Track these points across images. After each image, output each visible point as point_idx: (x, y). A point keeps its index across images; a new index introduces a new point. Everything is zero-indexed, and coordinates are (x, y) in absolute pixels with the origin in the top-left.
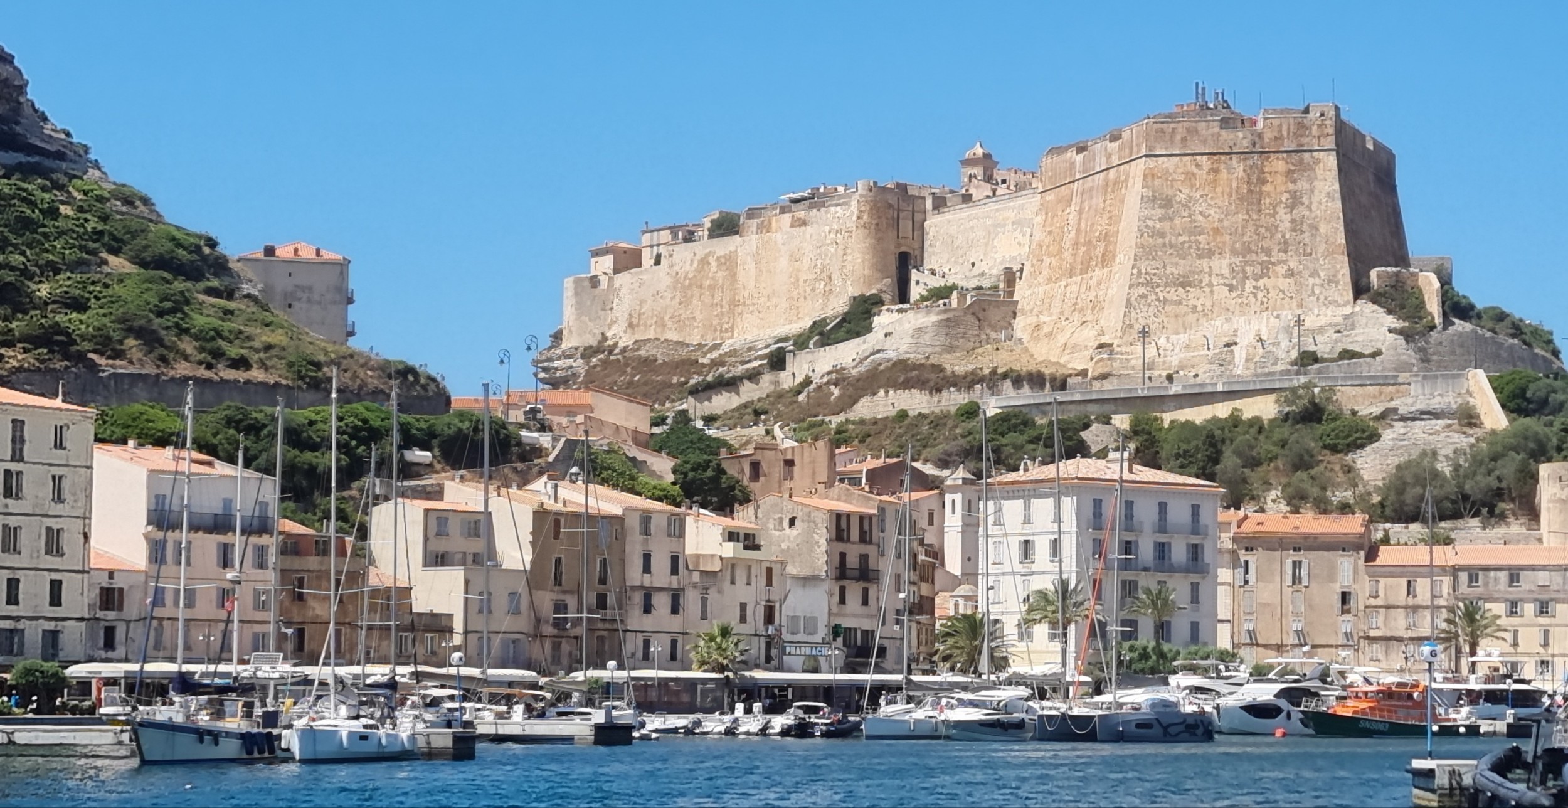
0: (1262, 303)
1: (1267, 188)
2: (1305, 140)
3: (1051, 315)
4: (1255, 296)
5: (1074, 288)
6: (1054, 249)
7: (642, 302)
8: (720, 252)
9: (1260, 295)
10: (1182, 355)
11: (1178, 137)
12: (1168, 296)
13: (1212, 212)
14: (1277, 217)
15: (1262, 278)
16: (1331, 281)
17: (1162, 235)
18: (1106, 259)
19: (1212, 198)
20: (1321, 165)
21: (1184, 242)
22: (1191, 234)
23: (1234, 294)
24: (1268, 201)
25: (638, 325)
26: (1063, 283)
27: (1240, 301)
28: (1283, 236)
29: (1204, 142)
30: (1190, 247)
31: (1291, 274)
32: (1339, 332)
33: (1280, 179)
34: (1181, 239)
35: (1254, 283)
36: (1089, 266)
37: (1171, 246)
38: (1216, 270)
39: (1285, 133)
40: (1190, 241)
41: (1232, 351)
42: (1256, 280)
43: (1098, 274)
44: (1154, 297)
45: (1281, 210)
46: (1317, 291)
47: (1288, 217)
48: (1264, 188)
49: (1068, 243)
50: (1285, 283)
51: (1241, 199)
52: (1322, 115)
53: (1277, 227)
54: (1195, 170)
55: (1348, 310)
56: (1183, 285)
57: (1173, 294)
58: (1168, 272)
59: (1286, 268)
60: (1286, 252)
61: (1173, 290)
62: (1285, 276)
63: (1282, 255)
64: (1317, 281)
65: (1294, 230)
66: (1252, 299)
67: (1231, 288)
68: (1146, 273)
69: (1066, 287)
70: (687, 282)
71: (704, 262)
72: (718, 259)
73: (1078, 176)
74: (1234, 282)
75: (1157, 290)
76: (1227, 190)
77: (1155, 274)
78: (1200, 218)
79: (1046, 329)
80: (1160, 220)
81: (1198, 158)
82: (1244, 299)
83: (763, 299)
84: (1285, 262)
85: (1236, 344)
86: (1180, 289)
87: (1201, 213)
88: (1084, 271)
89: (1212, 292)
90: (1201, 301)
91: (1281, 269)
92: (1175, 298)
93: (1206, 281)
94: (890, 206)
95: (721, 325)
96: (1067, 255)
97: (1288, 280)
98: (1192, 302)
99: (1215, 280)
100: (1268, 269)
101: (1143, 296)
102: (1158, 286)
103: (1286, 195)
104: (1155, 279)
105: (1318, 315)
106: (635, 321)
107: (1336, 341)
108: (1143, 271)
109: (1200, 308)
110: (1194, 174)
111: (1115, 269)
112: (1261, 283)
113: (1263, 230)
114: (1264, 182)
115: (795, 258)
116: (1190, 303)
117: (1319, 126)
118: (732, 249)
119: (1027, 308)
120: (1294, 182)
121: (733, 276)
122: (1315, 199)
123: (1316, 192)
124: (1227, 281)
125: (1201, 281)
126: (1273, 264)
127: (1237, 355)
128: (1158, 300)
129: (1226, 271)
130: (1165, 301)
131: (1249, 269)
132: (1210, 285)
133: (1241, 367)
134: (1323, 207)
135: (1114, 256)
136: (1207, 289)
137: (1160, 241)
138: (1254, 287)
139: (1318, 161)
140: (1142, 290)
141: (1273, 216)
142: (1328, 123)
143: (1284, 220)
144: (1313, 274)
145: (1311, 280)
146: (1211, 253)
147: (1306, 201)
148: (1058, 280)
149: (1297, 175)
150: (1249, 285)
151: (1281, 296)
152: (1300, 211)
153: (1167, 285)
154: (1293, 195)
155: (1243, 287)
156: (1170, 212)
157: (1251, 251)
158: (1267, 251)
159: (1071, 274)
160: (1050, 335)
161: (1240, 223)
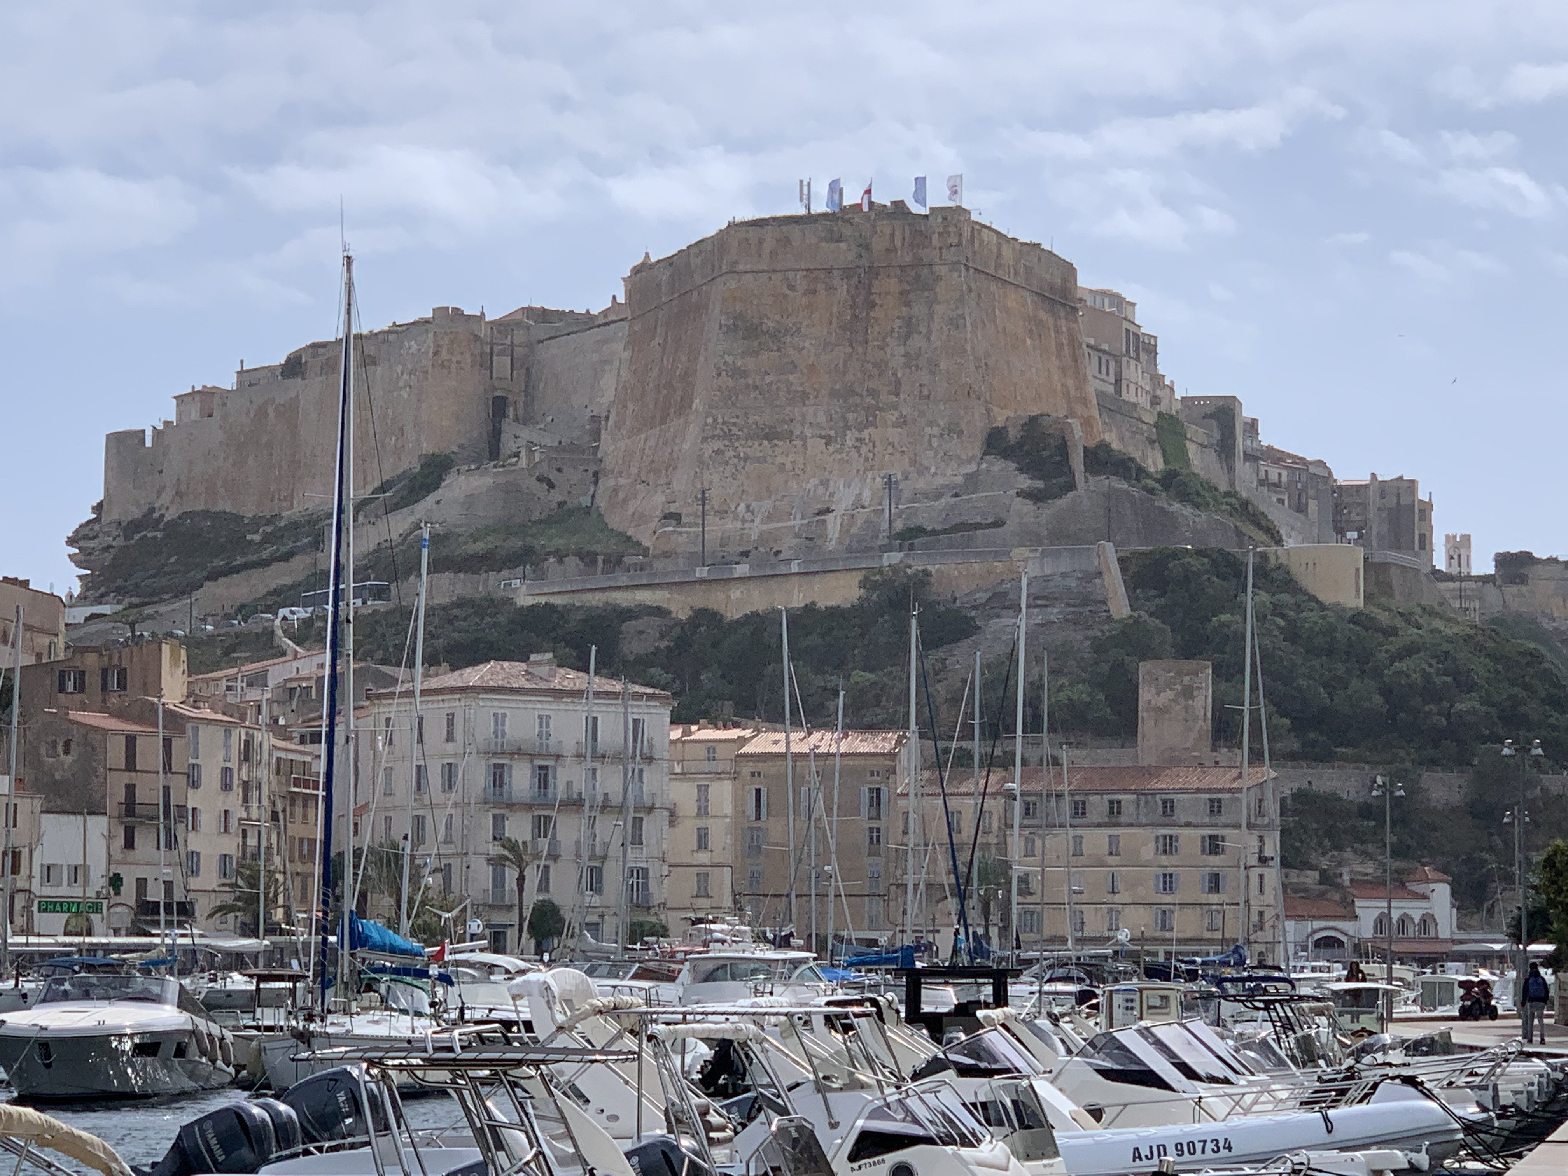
0: (867, 459)
1: (876, 313)
2: (924, 253)
3: (629, 477)
4: (858, 450)
6: (637, 392)
8: (279, 400)
9: (864, 450)
10: (765, 527)
11: (767, 250)
12: (751, 452)
13: (807, 344)
14: (888, 350)
15: (867, 427)
17: (745, 374)
18: (684, 405)
19: (807, 326)
20: (943, 283)
21: (772, 383)
22: (780, 372)
23: (831, 449)
24: (876, 329)
25: (187, 493)
26: (643, 436)
27: (838, 456)
28: (894, 374)
29: (799, 256)
30: (779, 389)
31: (903, 422)
32: (956, 495)
33: (891, 301)
34: (768, 379)
35: (857, 435)
36: (667, 414)
37: (756, 388)
38: (810, 418)
39: (898, 243)
41: (824, 521)
42: (860, 431)
43: (675, 424)
44: (731, 453)
45: (893, 342)
46: (935, 443)
47: (901, 350)
48: (872, 314)
49: (650, 384)
50: (893, 434)
51: (844, 328)
52: (945, 219)
53: (887, 363)
54: (789, 292)
55: (972, 468)
56: (769, 437)
57: (755, 449)
58: (750, 421)
59: (896, 414)
60: (897, 394)
61: (756, 444)
62: (897, 425)
63: (893, 398)
64: (936, 431)
65: (908, 366)
66: (854, 454)
67: (828, 442)
68: (723, 423)
69: (646, 440)
70: (242, 438)
71: (262, 412)
72: (278, 407)
74: (832, 433)
75: (736, 444)
76: (827, 316)
77: (734, 424)
78: (791, 351)
79: (621, 495)
80: (743, 355)
81: (791, 275)
82: (844, 455)
84: (895, 406)
85: (828, 511)
86: (766, 443)
87: (793, 345)
88: (663, 421)
89: (805, 446)
90: (790, 459)
91: (892, 417)
92: (759, 454)
93: (797, 432)
94: (477, 339)
95: (279, 491)
96: (649, 401)
97: (899, 430)
98: (780, 460)
99: (808, 432)
100: (875, 416)
101: (719, 452)
102: (738, 439)
103: (898, 322)
104: (735, 430)
105: (935, 475)
107: (952, 508)
108: (720, 420)
109: (789, 466)
110: (786, 296)
111: (692, 417)
112: (866, 434)
113: (870, 366)
114: (872, 305)
115: (362, 406)
116: (777, 460)
117: (940, 234)
118: (293, 394)
119: (609, 467)
120: (908, 304)
121: (294, 429)
122: (935, 327)
123: (937, 318)
124: (823, 432)
125: (791, 432)
126: (881, 410)
127: (830, 526)
128: (738, 456)
129: (822, 418)
130: (746, 459)
131: (851, 416)
132: (803, 437)
133: (833, 543)
134: (944, 338)
135: (692, 402)
136: (798, 443)
137: (742, 382)
138: (857, 439)
139: (939, 278)
140: (717, 445)
141: (881, 348)
142: (952, 229)
143: (896, 351)
144: (931, 424)
145: (928, 430)
146: (805, 396)
147: (923, 329)
148: (640, 431)
149: (912, 297)
150: (850, 438)
151: (890, 450)
152: (917, 341)
153: (749, 437)
154: (908, 322)
155: (843, 439)
156: (755, 344)
157: (854, 393)
158: (874, 393)
159: (652, 423)
160: (624, 501)
161: (842, 357)
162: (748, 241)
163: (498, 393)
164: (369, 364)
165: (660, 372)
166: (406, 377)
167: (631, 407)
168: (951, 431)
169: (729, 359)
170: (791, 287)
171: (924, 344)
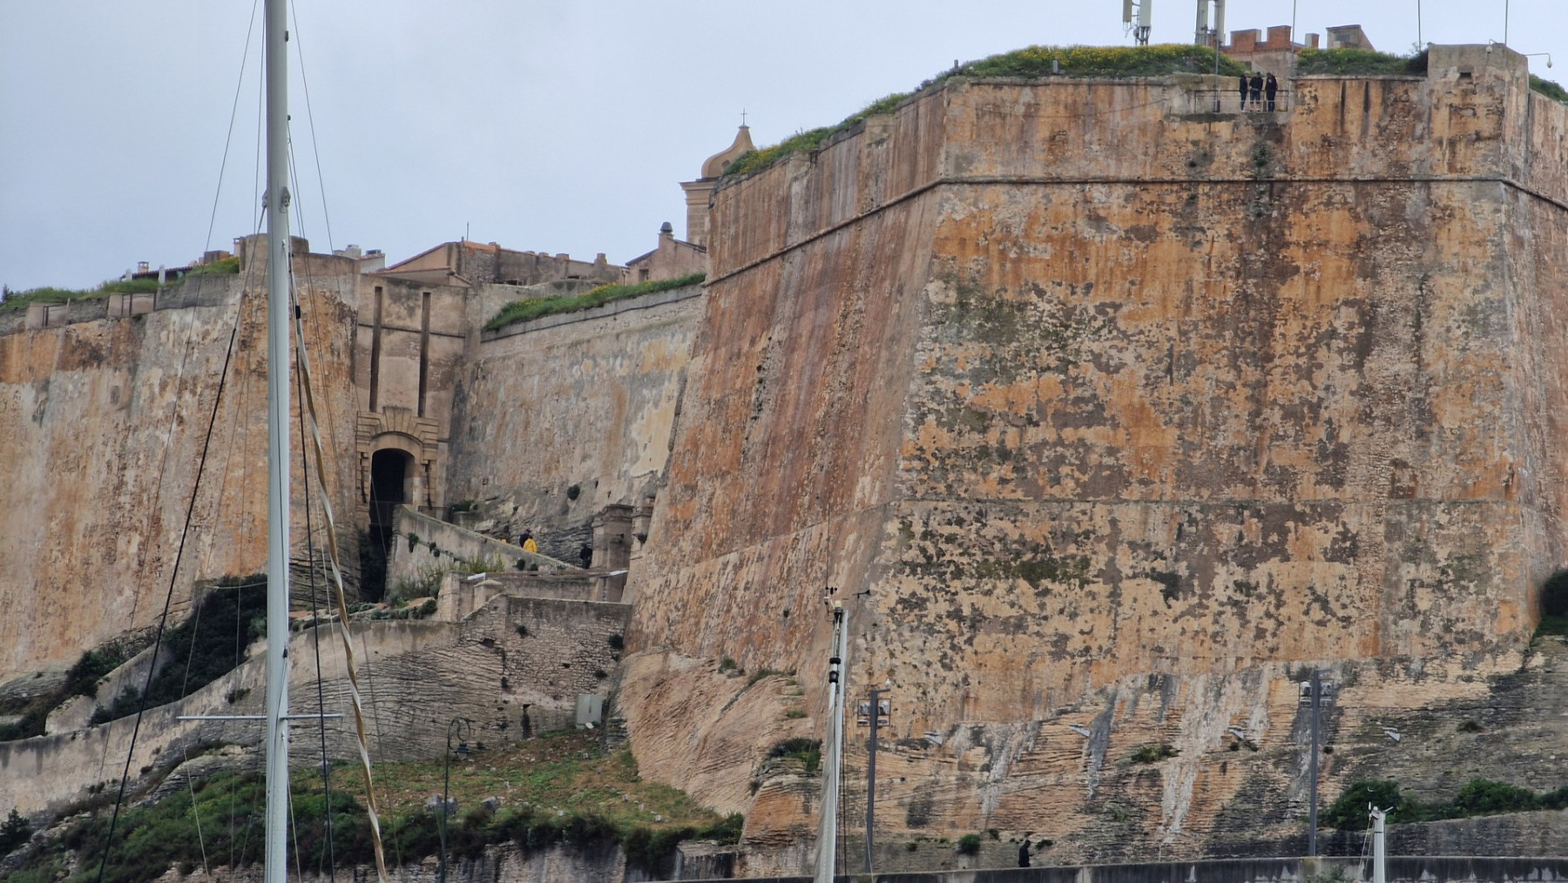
0: (1260, 634)
1: (1292, 290)
2: (1412, 152)
3: (696, 652)
4: (1240, 610)
5: (753, 573)
6: (724, 453)
9: (1256, 611)
11: (1042, 132)
12: (989, 606)
13: (1129, 357)
14: (1320, 377)
15: (1264, 558)
16: (1470, 570)
17: (981, 420)
18: (834, 490)
19: (1131, 316)
20: (1456, 226)
21: (1045, 443)
22: (1062, 420)
23: (1179, 606)
24: (1294, 327)
26: (733, 557)
27: (1193, 624)
28: (1332, 436)
29: (1117, 148)
30: (1060, 460)
31: (1346, 550)
32: (1471, 727)
33: (1332, 263)
34: (1035, 436)
35: (1240, 573)
36: (793, 509)
37: (1004, 455)
38: (1130, 531)
39: (1353, 127)
40: (1060, 442)
41: (1155, 777)
42: (1248, 565)
44: (943, 607)
45: (1332, 361)
46: (1424, 601)
47: (1351, 379)
48: (1284, 292)
49: (756, 437)
50: (1326, 575)
51: (1219, 323)
52: (1465, 75)
53: (1315, 409)
54: (1088, 232)
55: (1509, 664)
56: (1033, 573)
57: (998, 598)
58: (989, 532)
59: (1334, 529)
60: (1338, 484)
61: (1002, 586)
62: (1335, 555)
63: (1327, 492)
64: (1426, 572)
65: (1365, 417)
66: (1231, 622)
67: (1172, 586)
68: (925, 536)
69: (738, 568)
73: (797, 237)
74: (1182, 569)
75: (956, 585)
76: (1178, 293)
77: (950, 539)
78: (1090, 372)
79: (677, 695)
80: (978, 377)
81: (1098, 193)
82: (1207, 622)
84: (1331, 511)
85: (1166, 752)
86: (1023, 584)
87: (1096, 358)
88: (782, 526)
89: (1115, 595)
90: (1080, 623)
91: (1321, 536)
92: (1006, 612)
93: (1099, 562)
94: (344, 314)
96: (750, 479)
97: (1339, 568)
98: (1060, 624)
99: (1125, 562)
100: (1284, 533)
101: (913, 603)
102: (958, 573)
103: (1347, 314)
104: (952, 552)
105: (1421, 676)
107: (1461, 757)
108: (918, 528)
109: (1076, 644)
110: (1081, 244)
112: (1260, 574)
113: (1276, 416)
114: (1286, 272)
115: (65, 458)
116: (1049, 629)
117: (1455, 110)
119: (649, 628)
120: (1370, 272)
122: (1432, 328)
123: (1437, 307)
124: (1160, 566)
125: (1085, 563)
126: (1300, 518)
127: (1169, 787)
128: (956, 615)
129: (1161, 537)
130: (977, 621)
131: (1226, 533)
132: (1112, 575)
133: (1176, 826)
134: (1453, 354)
135: (853, 483)
136: (1101, 588)
137: (973, 440)
139: (1447, 214)
140: (911, 585)
141: (1307, 374)
142: (1480, 100)
144: (1415, 554)
145: (1408, 571)
146: (1120, 479)
147: (1406, 335)
148: (725, 546)
149: (1381, 255)
150: (1224, 579)
151: (1316, 613)
152: (1389, 363)
153: (984, 571)
154: (1368, 315)
155: (1207, 584)
156: (1007, 352)
157: (1234, 476)
158: (1284, 479)
159: (755, 532)
160: (683, 710)
161: (1209, 390)
162: (998, 111)
163: (387, 443)
164: (84, 364)
165: (780, 409)
166: (170, 397)
167: (705, 486)
168: (1462, 574)
169: (946, 384)
170: (1097, 220)
171: (1405, 367)
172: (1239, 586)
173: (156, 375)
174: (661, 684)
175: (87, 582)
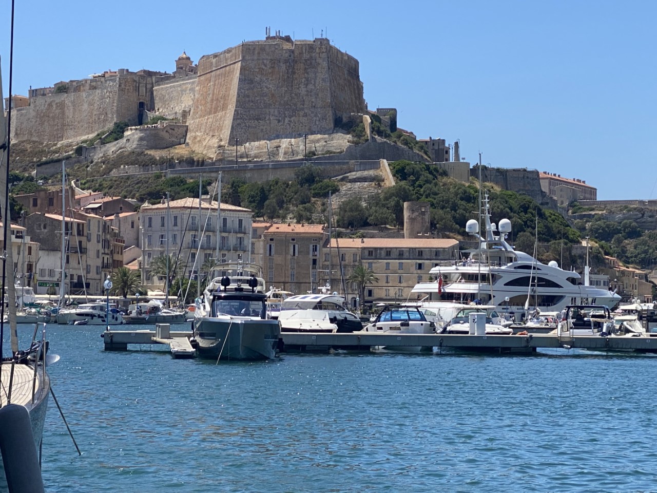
0: (292, 128)
1: (296, 76)
3: (201, 132)
4: (289, 125)
5: (210, 120)
6: (203, 102)
7: (22, 123)
8: (57, 101)
9: (292, 125)
10: (256, 152)
11: (256, 52)
12: (250, 124)
13: (271, 86)
14: (300, 89)
15: (292, 117)
16: (324, 118)
17: (248, 96)
18: (224, 107)
19: (271, 80)
20: (320, 66)
21: (258, 100)
22: (261, 96)
23: (280, 124)
24: (296, 81)
25: (20, 134)
27: (282, 127)
28: (303, 98)
29: (268, 54)
30: (261, 102)
31: (305, 115)
33: (301, 72)
34: (257, 98)
36: (217, 110)
37: (252, 102)
38: (272, 113)
39: (304, 51)
40: (261, 99)
41: (278, 150)
42: (290, 118)
43: (220, 114)
44: (244, 125)
45: (302, 86)
46: (317, 123)
47: (305, 89)
48: (294, 76)
49: (209, 99)
50: (302, 119)
51: (284, 81)
52: (321, 43)
53: (300, 94)
54: (264, 67)
56: (257, 119)
57: (252, 123)
58: (251, 113)
59: (303, 112)
60: (303, 105)
61: (253, 121)
62: (303, 116)
64: (317, 118)
65: (307, 95)
67: (279, 121)
69: (207, 119)
70: (42, 114)
71: (50, 105)
72: (57, 103)
73: (214, 69)
74: (280, 118)
76: (278, 76)
77: (245, 114)
78: (265, 89)
79: (198, 139)
80: (247, 90)
81: (265, 61)
83: (76, 123)
84: (303, 109)
85: (280, 146)
86: (256, 121)
87: (266, 87)
88: (215, 113)
89: (270, 123)
90: (265, 126)
91: (301, 113)
92: (254, 125)
93: (267, 118)
94: (135, 81)
95: (57, 134)
96: (209, 105)
97: (304, 118)
98: (262, 127)
99: (271, 118)
100: (296, 113)
101: (239, 124)
102: (246, 120)
103: (304, 79)
104: (245, 116)
106: (18, 132)
107: (325, 146)
108: (240, 113)
109: (264, 130)
111: (228, 111)
112: (292, 119)
113: (294, 95)
114: (294, 73)
115: (91, 104)
116: (260, 128)
117: (319, 48)
118: (63, 99)
119: (192, 129)
120: (308, 73)
121: (63, 113)
122: (317, 81)
123: (318, 79)
124: (277, 118)
125: (265, 118)
126: (298, 111)
127: (280, 152)
128: (246, 126)
129: (276, 113)
130: (249, 126)
131: (287, 113)
132: (269, 119)
133: (282, 157)
134: (320, 85)
135: (227, 106)
136: (268, 122)
137: (247, 99)
139: (319, 64)
140: (239, 121)
141: (298, 88)
142: (323, 47)
143: (303, 90)
144: (316, 116)
145: (315, 118)
146: (270, 105)
147: (313, 83)
148: (204, 116)
149: (309, 70)
150: (287, 120)
151: (301, 125)
152: (311, 87)
153: (250, 119)
154: (307, 79)
155: (284, 121)
156: (252, 86)
157: (288, 104)
158: (295, 105)
159: (210, 113)
160: (200, 141)
161: (283, 91)
162: (249, 49)
163: (141, 101)
164: (93, 89)
165: (213, 95)
166: (108, 94)
167: (200, 107)
168: (323, 119)
169: (243, 91)
171: (313, 87)
172: (289, 121)
173: (105, 91)
174: (195, 138)
175: (95, 123)
